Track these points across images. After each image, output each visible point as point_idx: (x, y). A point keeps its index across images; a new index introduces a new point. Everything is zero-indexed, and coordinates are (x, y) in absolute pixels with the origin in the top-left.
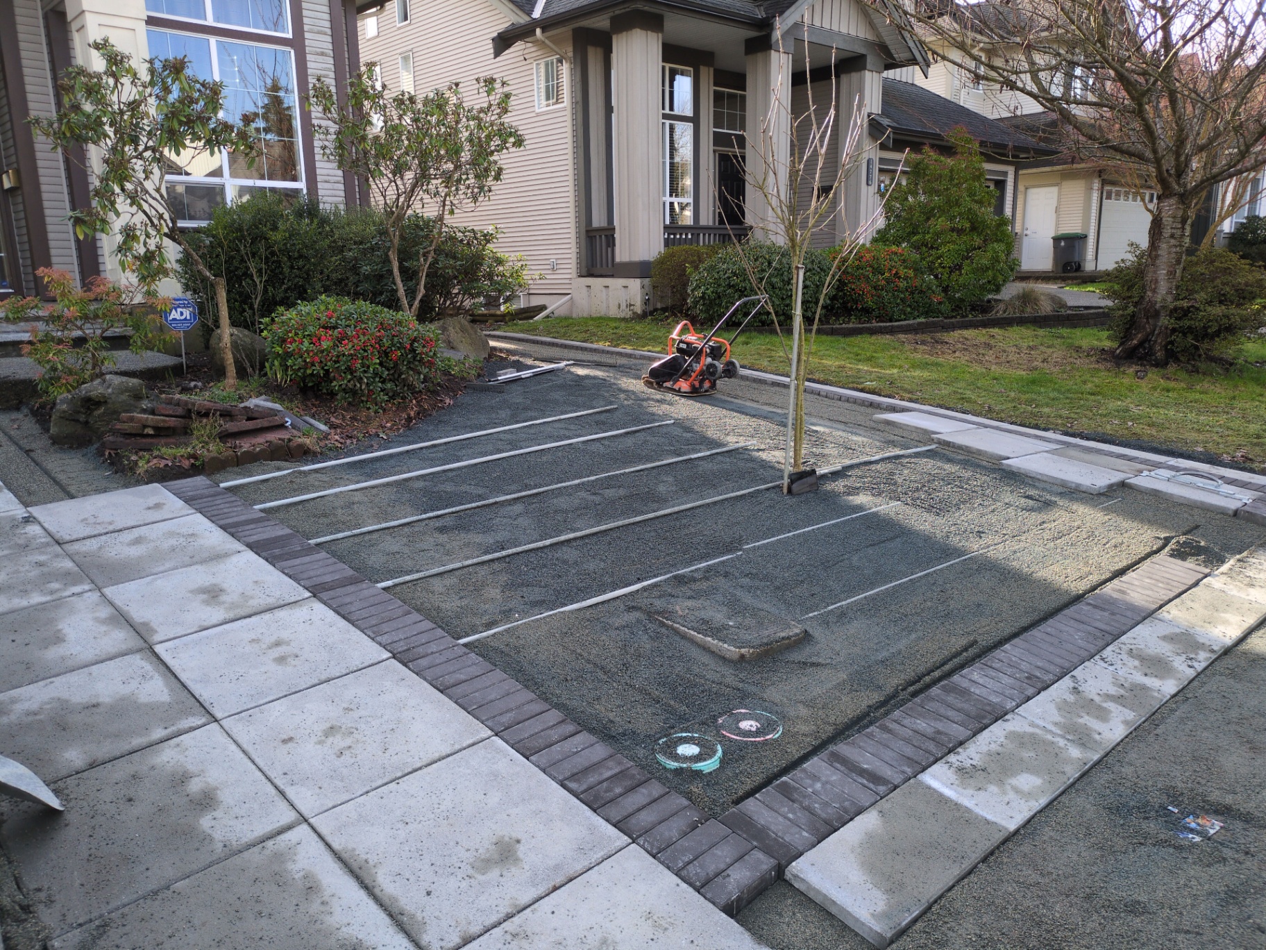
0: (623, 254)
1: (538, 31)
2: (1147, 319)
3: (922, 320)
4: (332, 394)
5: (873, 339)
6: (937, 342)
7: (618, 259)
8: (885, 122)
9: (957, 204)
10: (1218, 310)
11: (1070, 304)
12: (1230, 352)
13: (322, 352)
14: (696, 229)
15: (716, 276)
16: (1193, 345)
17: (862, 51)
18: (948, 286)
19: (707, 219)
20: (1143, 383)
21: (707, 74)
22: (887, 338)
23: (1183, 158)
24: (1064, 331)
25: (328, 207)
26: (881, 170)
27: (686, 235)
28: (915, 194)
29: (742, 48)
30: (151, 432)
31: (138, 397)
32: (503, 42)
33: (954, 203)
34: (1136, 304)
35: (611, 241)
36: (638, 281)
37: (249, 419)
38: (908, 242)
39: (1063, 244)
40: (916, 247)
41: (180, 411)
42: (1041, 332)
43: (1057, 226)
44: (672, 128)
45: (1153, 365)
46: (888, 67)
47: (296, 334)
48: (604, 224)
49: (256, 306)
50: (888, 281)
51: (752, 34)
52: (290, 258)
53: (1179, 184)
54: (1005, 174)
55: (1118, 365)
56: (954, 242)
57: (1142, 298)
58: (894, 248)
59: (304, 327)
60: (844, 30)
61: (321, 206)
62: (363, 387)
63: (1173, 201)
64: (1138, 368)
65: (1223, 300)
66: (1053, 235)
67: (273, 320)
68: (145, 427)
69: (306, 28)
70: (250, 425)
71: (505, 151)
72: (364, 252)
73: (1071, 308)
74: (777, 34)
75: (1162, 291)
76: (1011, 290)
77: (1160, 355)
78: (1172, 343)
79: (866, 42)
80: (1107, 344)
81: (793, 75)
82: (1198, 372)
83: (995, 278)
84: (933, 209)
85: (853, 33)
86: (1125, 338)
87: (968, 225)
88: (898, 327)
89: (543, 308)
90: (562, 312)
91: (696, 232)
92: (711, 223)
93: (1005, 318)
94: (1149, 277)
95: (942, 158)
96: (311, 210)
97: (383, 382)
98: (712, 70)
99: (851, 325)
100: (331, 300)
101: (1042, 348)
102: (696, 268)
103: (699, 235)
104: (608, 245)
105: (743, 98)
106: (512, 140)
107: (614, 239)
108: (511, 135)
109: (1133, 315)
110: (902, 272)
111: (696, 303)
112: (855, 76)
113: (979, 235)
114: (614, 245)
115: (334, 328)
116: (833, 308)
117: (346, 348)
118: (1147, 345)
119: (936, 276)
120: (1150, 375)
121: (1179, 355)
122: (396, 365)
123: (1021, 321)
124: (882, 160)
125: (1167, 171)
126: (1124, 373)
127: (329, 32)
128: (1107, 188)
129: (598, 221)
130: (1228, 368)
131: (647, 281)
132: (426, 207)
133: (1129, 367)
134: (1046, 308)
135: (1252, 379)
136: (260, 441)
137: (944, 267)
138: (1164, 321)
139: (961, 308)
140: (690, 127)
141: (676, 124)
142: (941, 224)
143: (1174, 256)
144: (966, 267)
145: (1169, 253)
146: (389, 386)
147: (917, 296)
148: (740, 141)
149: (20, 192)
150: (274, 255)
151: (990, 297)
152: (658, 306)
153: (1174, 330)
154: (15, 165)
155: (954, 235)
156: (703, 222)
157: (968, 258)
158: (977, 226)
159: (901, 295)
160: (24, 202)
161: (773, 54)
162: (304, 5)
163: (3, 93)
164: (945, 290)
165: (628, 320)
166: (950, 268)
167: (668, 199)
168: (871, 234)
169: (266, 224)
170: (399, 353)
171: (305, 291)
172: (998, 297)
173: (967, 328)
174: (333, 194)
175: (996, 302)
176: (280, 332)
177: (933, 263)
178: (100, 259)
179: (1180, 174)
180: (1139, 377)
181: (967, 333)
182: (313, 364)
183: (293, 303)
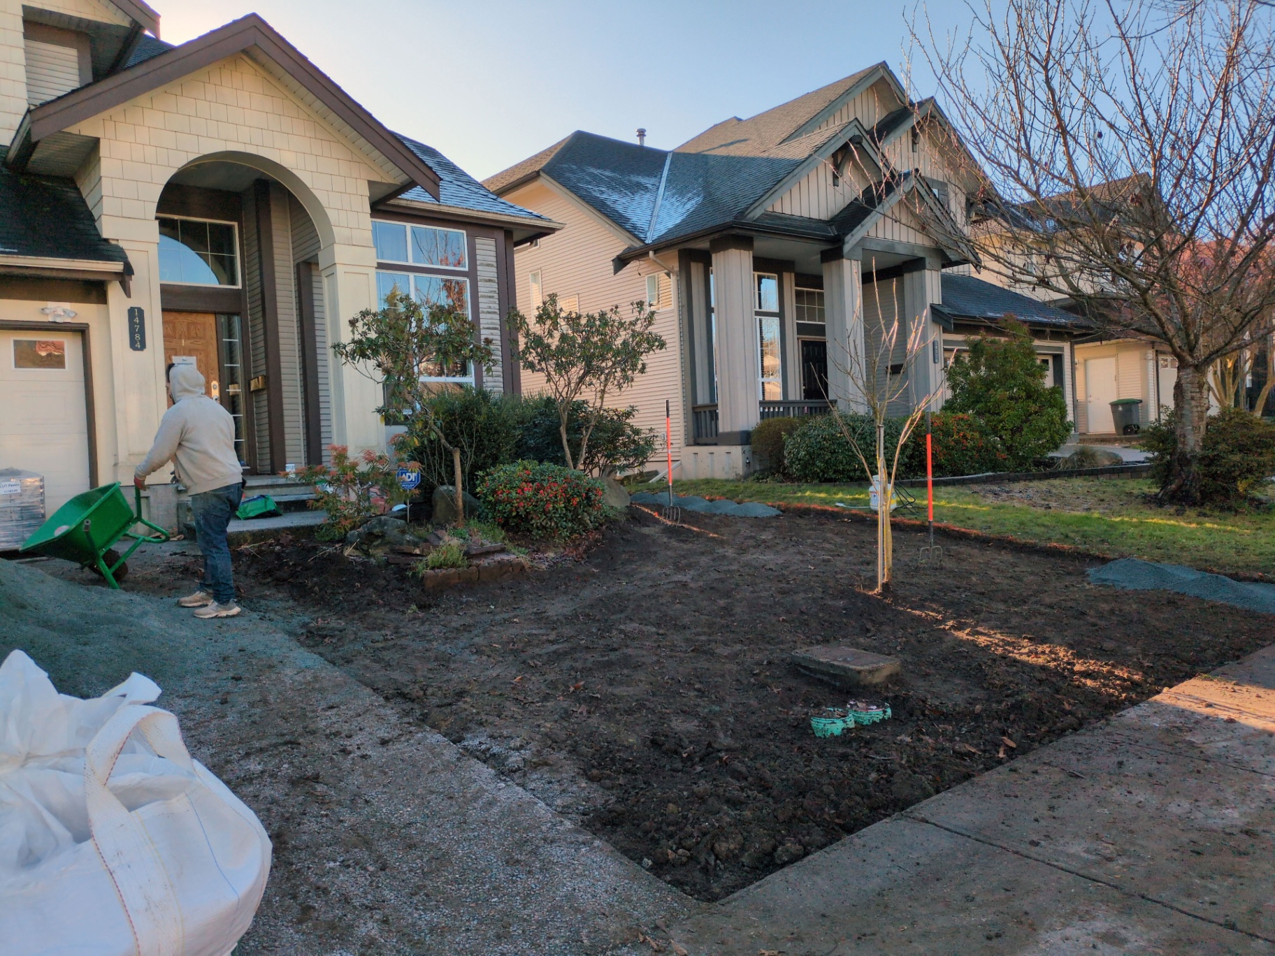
0: (724, 426)
1: (651, 253)
2: (1181, 466)
3: (989, 474)
4: (529, 532)
6: (1004, 491)
7: (721, 430)
8: (946, 310)
9: (1013, 376)
11: (1124, 459)
13: (525, 499)
14: (785, 403)
15: (808, 441)
16: (1223, 487)
17: (921, 255)
18: (1011, 446)
19: (796, 393)
20: (1181, 519)
21: (789, 279)
23: (1192, 337)
24: (1118, 481)
26: (945, 350)
27: (778, 408)
28: (976, 369)
29: (818, 258)
30: (418, 552)
31: (403, 532)
32: (621, 262)
33: (1007, 377)
34: (1170, 455)
35: (714, 416)
36: (740, 448)
37: (481, 546)
38: (973, 409)
39: (1121, 408)
40: (981, 414)
42: (1097, 482)
43: (1116, 391)
44: (761, 321)
45: (1190, 506)
46: (944, 266)
47: (505, 487)
48: (707, 401)
49: (467, 470)
50: (957, 442)
51: (825, 247)
52: (488, 433)
53: (1193, 357)
54: (1062, 349)
55: (1160, 506)
56: (1014, 409)
57: (1175, 449)
58: (960, 415)
59: (511, 482)
60: (904, 239)
62: (553, 524)
63: (1190, 370)
64: (1179, 507)
65: (1242, 449)
66: (1112, 401)
68: (415, 548)
69: (478, 262)
70: (482, 550)
71: (651, 352)
73: (1126, 463)
74: (847, 248)
75: (1193, 442)
76: (1070, 448)
77: (1197, 496)
78: (1205, 486)
79: (924, 248)
80: (1155, 490)
81: (863, 275)
83: (1052, 437)
84: (992, 382)
85: (912, 241)
86: (1164, 484)
87: (1024, 394)
88: (968, 479)
89: (656, 473)
91: (787, 406)
92: (798, 399)
93: (1065, 471)
94: (1178, 432)
95: (996, 338)
98: (793, 275)
100: (525, 462)
102: (790, 435)
103: (789, 408)
104: (712, 419)
105: (821, 295)
106: (657, 344)
107: (717, 414)
108: (656, 340)
109: (1169, 464)
110: (969, 434)
111: (792, 463)
112: (916, 274)
113: (1034, 402)
114: (717, 418)
115: (532, 482)
117: (542, 495)
118: (1184, 489)
119: (1001, 437)
120: (1187, 512)
121: (1213, 496)
122: (575, 508)
123: (1080, 474)
124: (946, 342)
125: (1180, 347)
127: (495, 264)
128: (1160, 357)
129: (703, 399)
130: (1258, 505)
131: (747, 448)
132: (588, 395)
133: (1170, 507)
134: (1103, 462)
136: (491, 560)
137: (1006, 430)
138: (1195, 467)
139: (1025, 464)
140: (776, 321)
141: (765, 319)
142: (1000, 394)
143: (1196, 414)
144: (1025, 429)
145: (1192, 412)
146: (570, 525)
147: (983, 454)
148: (821, 330)
149: (265, 392)
150: (477, 431)
151: (1050, 454)
152: (758, 468)
153: (1205, 475)
154: (264, 373)
155: (1013, 402)
156: (791, 397)
157: (1026, 421)
158: (1031, 394)
159: (970, 454)
160: (269, 400)
161: (846, 262)
162: (477, 246)
163: (260, 320)
164: (1009, 449)
165: (732, 481)
166: (1012, 430)
167: (760, 380)
168: (941, 404)
169: (472, 410)
170: (578, 499)
171: (498, 457)
172: (1057, 454)
173: (1031, 480)
174: (495, 385)
175: (1058, 458)
176: (492, 486)
177: (996, 426)
178: (324, 441)
179: (1191, 348)
180: (1178, 514)
181: (1031, 484)
182: (518, 508)
183: (496, 465)
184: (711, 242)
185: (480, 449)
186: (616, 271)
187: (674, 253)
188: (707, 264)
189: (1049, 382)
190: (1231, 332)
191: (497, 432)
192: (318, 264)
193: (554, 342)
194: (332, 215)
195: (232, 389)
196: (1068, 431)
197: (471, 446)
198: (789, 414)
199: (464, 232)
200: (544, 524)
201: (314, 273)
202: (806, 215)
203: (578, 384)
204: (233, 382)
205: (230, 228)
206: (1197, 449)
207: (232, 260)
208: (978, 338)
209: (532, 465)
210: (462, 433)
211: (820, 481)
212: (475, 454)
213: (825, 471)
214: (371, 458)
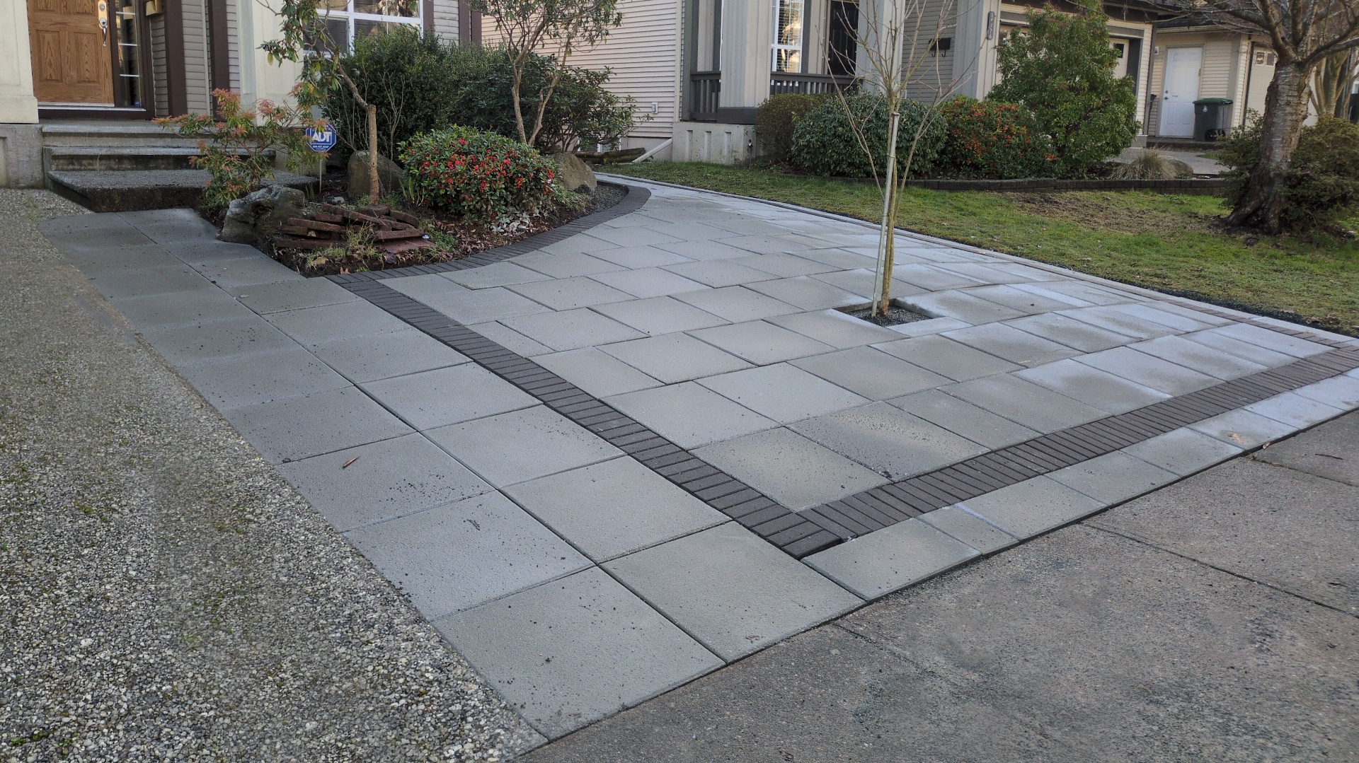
0: (726, 100)
2: (1261, 186)
3: (1032, 179)
4: (459, 215)
5: (980, 196)
6: (1046, 201)
7: (722, 104)
9: (1077, 62)
10: (1331, 180)
11: (1195, 172)
13: (456, 174)
14: (804, 77)
15: (822, 125)
16: (1306, 214)
18: (1064, 146)
19: (815, 67)
20: (1251, 249)
22: (994, 196)
23: (1300, 27)
24: (1186, 198)
25: (447, 43)
26: (1002, 24)
27: (794, 83)
28: (1036, 49)
30: (313, 234)
31: (299, 206)
33: (1072, 61)
34: (1251, 171)
35: (716, 87)
36: (742, 128)
37: (393, 230)
38: (1024, 99)
39: (1205, 109)
40: (1033, 105)
41: (338, 218)
42: (1159, 197)
43: (1200, 88)
45: (1263, 233)
47: (433, 158)
48: (709, 69)
49: (392, 133)
50: (999, 137)
52: (422, 89)
53: (1296, 51)
54: (1141, 32)
55: (1229, 232)
56: (1072, 102)
57: (1257, 164)
58: (1007, 104)
59: (441, 152)
61: (440, 42)
62: (489, 208)
63: (1290, 69)
64: (1250, 235)
65: (1340, 170)
66: (1196, 100)
67: (410, 144)
68: (309, 230)
70: (395, 235)
72: (479, 87)
73: (1197, 175)
75: (1280, 156)
76: (1133, 153)
77: (1274, 222)
78: (1285, 211)
80: (1226, 212)
82: (1310, 242)
83: (1114, 139)
84: (1051, 67)
86: (1238, 204)
87: (1087, 85)
88: (1007, 184)
89: (641, 151)
90: (660, 157)
91: (804, 80)
92: (820, 72)
93: (1124, 182)
94: (1264, 144)
95: (1063, 14)
96: (431, 45)
97: (506, 205)
99: (959, 180)
100: (462, 129)
101: (1155, 212)
102: (802, 116)
103: (806, 83)
104: (712, 90)
107: (719, 85)
109: (1248, 181)
110: (1014, 129)
111: (800, 151)
113: (1098, 96)
114: (719, 90)
115: (466, 154)
116: (941, 163)
117: (477, 171)
118: (1260, 213)
119: (1053, 136)
120: (1260, 242)
121: (1294, 224)
122: (519, 190)
123: (1140, 186)
124: (1004, 14)
125: (1283, 39)
126: (1234, 239)
128: (1257, 51)
129: (703, 65)
130: (1345, 239)
131: (750, 128)
132: (547, 48)
133: (1241, 235)
134: (1170, 174)
136: (405, 249)
137: (1060, 127)
138: (1279, 188)
139: (1077, 170)
142: (1058, 82)
143: (1289, 123)
144: (1083, 128)
145: (1285, 121)
146: (512, 210)
147: (1029, 153)
149: (163, 18)
150: (407, 85)
151: (1108, 160)
152: (761, 153)
153: (1289, 198)
155: (1073, 94)
156: (811, 70)
157: (1086, 118)
158: (1096, 85)
159: (1013, 152)
160: (167, 29)
164: (1061, 150)
165: (728, 167)
166: (1067, 127)
167: (776, 46)
168: (988, 90)
169: (403, 58)
170: (524, 180)
171: (433, 121)
172: (1117, 160)
173: (1081, 190)
174: (447, 32)
175: (1118, 165)
176: (418, 156)
177: (1049, 121)
178: (232, 84)
179: (1297, 41)
180: (1248, 243)
181: (1078, 194)
182: (447, 185)
183: (427, 130)
185: (409, 109)
189: (1119, 71)
190: (1350, 23)
191: (433, 89)
195: (125, 12)
196: (1134, 132)
197: (398, 104)
198: (805, 90)
200: (478, 206)
203: (537, 33)
206: (1284, 167)
208: (1043, 11)
209: (472, 136)
210: (388, 88)
211: (831, 175)
212: (404, 113)
213: (838, 163)
214: (267, 110)
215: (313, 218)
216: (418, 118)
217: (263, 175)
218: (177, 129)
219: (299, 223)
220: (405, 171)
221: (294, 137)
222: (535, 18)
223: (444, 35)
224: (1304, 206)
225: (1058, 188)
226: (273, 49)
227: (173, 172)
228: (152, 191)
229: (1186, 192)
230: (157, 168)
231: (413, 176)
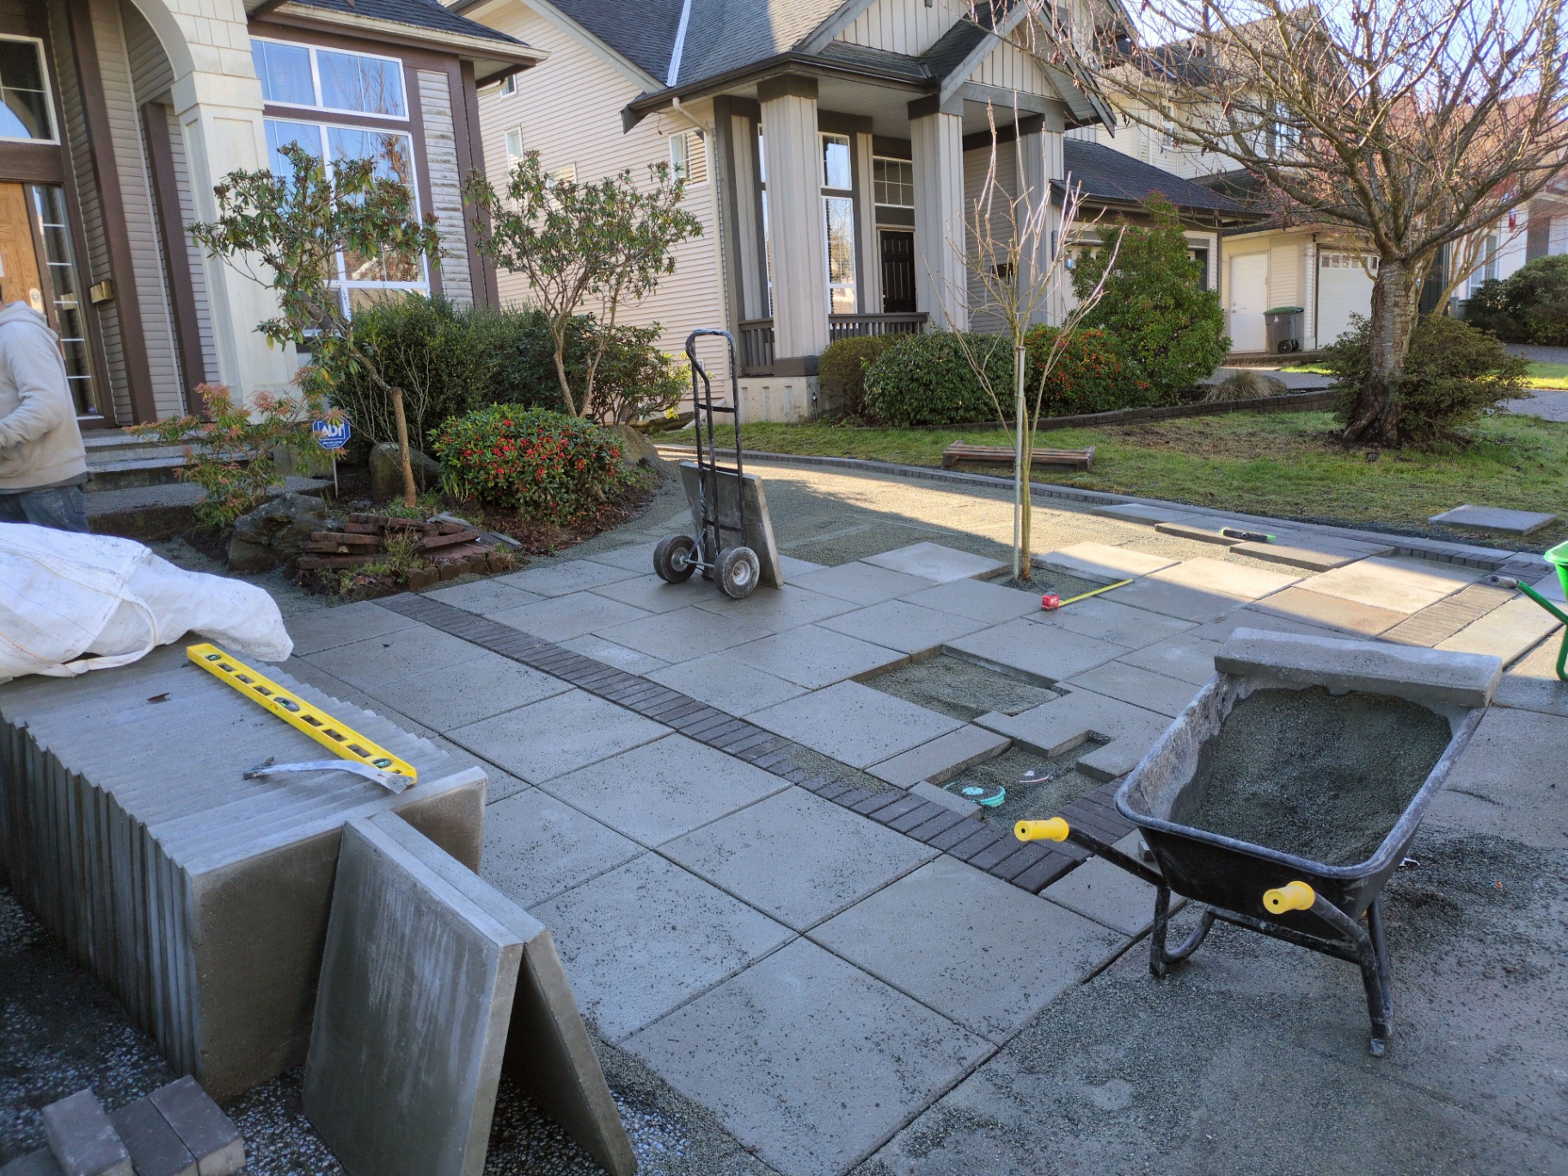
0: (782, 350)
1: (675, 101)
2: (1376, 396)
3: (1128, 409)
4: (513, 509)
5: (1077, 431)
6: (1147, 433)
7: (778, 356)
9: (1159, 279)
11: (1289, 387)
12: (1466, 429)
13: (506, 463)
14: (862, 318)
15: (896, 369)
16: (1426, 423)
17: (1039, 110)
18: (1153, 371)
19: (875, 304)
20: (1375, 465)
21: (865, 142)
22: (1092, 431)
23: (1401, 220)
24: (1286, 416)
25: (462, 309)
26: (1067, 243)
27: (848, 325)
29: (905, 112)
30: (345, 550)
31: (322, 516)
32: (634, 114)
33: (1153, 278)
34: (1362, 381)
35: (769, 337)
36: (803, 380)
37: (442, 534)
38: (1106, 322)
39: (1276, 320)
40: (1115, 329)
41: (371, 528)
42: (1261, 418)
43: (1269, 298)
45: (1383, 446)
46: (1069, 126)
47: (476, 446)
48: (758, 316)
49: (419, 419)
50: (1088, 368)
51: (916, 96)
52: (448, 364)
53: (1398, 246)
54: (1206, 242)
55: (1347, 448)
56: (1159, 322)
57: (1368, 373)
58: (1091, 330)
59: (483, 437)
60: (1018, 87)
62: (549, 497)
63: (1394, 267)
64: (1370, 450)
65: (1454, 371)
66: (1265, 310)
67: (443, 432)
68: (339, 545)
69: (424, 109)
70: (444, 540)
71: (681, 241)
73: (1290, 391)
74: (945, 96)
75: (1392, 362)
76: (1224, 372)
77: (1392, 434)
78: (1403, 420)
79: (1043, 99)
80: (1335, 427)
81: (964, 138)
82: (1433, 452)
83: (1205, 359)
84: (1132, 285)
86: (1352, 420)
87: (1172, 302)
88: (1103, 418)
89: (692, 416)
91: (864, 321)
92: (878, 311)
93: (1220, 405)
94: (1374, 351)
95: (1139, 228)
97: (567, 493)
98: (870, 137)
99: (1050, 418)
100: (505, 407)
101: (1264, 435)
102: (872, 361)
103: (867, 324)
104: (765, 341)
105: (908, 168)
106: (689, 228)
107: (772, 334)
108: (687, 222)
109: (1360, 393)
110: (1103, 357)
111: (874, 400)
112: (1031, 138)
113: (1185, 312)
114: (772, 340)
115: (516, 437)
117: (533, 458)
118: (1376, 425)
119: (1140, 361)
120: (1382, 457)
121: (1413, 434)
122: (581, 473)
123: (1238, 407)
125: (1386, 234)
126: (1354, 456)
127: (449, 111)
128: (1323, 253)
129: (752, 313)
130: (1465, 444)
131: (813, 379)
132: (591, 305)
133: (1359, 449)
134: (1264, 390)
135: (1492, 457)
136: (458, 555)
137: (1147, 351)
138: (1395, 397)
139: (1169, 396)
140: (848, 203)
141: (832, 199)
143: (1399, 325)
144: (1172, 349)
145: (1394, 323)
146: (573, 497)
147: (1121, 383)
148: (908, 217)
149: (114, 304)
150: (431, 362)
151: (1200, 381)
152: (827, 407)
153: (1405, 407)
154: (108, 275)
155: (1158, 313)
156: (869, 310)
157: (1173, 339)
158: (1180, 302)
159: (1104, 383)
160: (119, 315)
161: (942, 118)
162: (421, 83)
163: (94, 194)
164: (1150, 375)
165: (791, 425)
166: (1155, 350)
167: (828, 286)
168: (1064, 316)
169: (421, 329)
170: (585, 461)
171: (464, 400)
172: (1210, 382)
173: (1178, 417)
174: (459, 294)
175: (1208, 387)
176: (457, 443)
177: (1135, 346)
178: (208, 377)
179: (1399, 237)
180: (1370, 459)
181: (1179, 422)
182: (496, 476)
183: (461, 411)
184: (760, 86)
185: (437, 388)
186: (627, 128)
187: (706, 101)
188: (755, 118)
191: (460, 363)
192: (172, 106)
193: (539, 226)
194: (185, 25)
195: (68, 302)
196: (1223, 350)
197: (423, 384)
198: (867, 332)
199: (399, 60)
200: (535, 497)
201: (170, 120)
202: (888, 48)
203: (577, 289)
204: (66, 290)
205: (32, 48)
206: (1398, 374)
207: (41, 98)
209: (513, 412)
210: (409, 364)
211: (911, 424)
212: (431, 395)
213: (918, 411)
214: (264, 404)
215: (340, 530)
216: (447, 398)
217: (269, 482)
218: (155, 437)
219: (326, 538)
220: (442, 463)
221: (301, 434)
222: (573, 271)
223: (459, 300)
224: (1422, 414)
225: (1155, 418)
226: (271, 330)
227: (152, 489)
228: (131, 515)
229: (1285, 410)
230: (130, 485)
231: (454, 467)
